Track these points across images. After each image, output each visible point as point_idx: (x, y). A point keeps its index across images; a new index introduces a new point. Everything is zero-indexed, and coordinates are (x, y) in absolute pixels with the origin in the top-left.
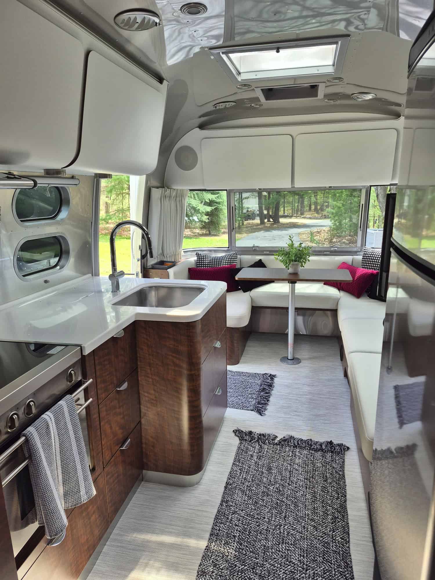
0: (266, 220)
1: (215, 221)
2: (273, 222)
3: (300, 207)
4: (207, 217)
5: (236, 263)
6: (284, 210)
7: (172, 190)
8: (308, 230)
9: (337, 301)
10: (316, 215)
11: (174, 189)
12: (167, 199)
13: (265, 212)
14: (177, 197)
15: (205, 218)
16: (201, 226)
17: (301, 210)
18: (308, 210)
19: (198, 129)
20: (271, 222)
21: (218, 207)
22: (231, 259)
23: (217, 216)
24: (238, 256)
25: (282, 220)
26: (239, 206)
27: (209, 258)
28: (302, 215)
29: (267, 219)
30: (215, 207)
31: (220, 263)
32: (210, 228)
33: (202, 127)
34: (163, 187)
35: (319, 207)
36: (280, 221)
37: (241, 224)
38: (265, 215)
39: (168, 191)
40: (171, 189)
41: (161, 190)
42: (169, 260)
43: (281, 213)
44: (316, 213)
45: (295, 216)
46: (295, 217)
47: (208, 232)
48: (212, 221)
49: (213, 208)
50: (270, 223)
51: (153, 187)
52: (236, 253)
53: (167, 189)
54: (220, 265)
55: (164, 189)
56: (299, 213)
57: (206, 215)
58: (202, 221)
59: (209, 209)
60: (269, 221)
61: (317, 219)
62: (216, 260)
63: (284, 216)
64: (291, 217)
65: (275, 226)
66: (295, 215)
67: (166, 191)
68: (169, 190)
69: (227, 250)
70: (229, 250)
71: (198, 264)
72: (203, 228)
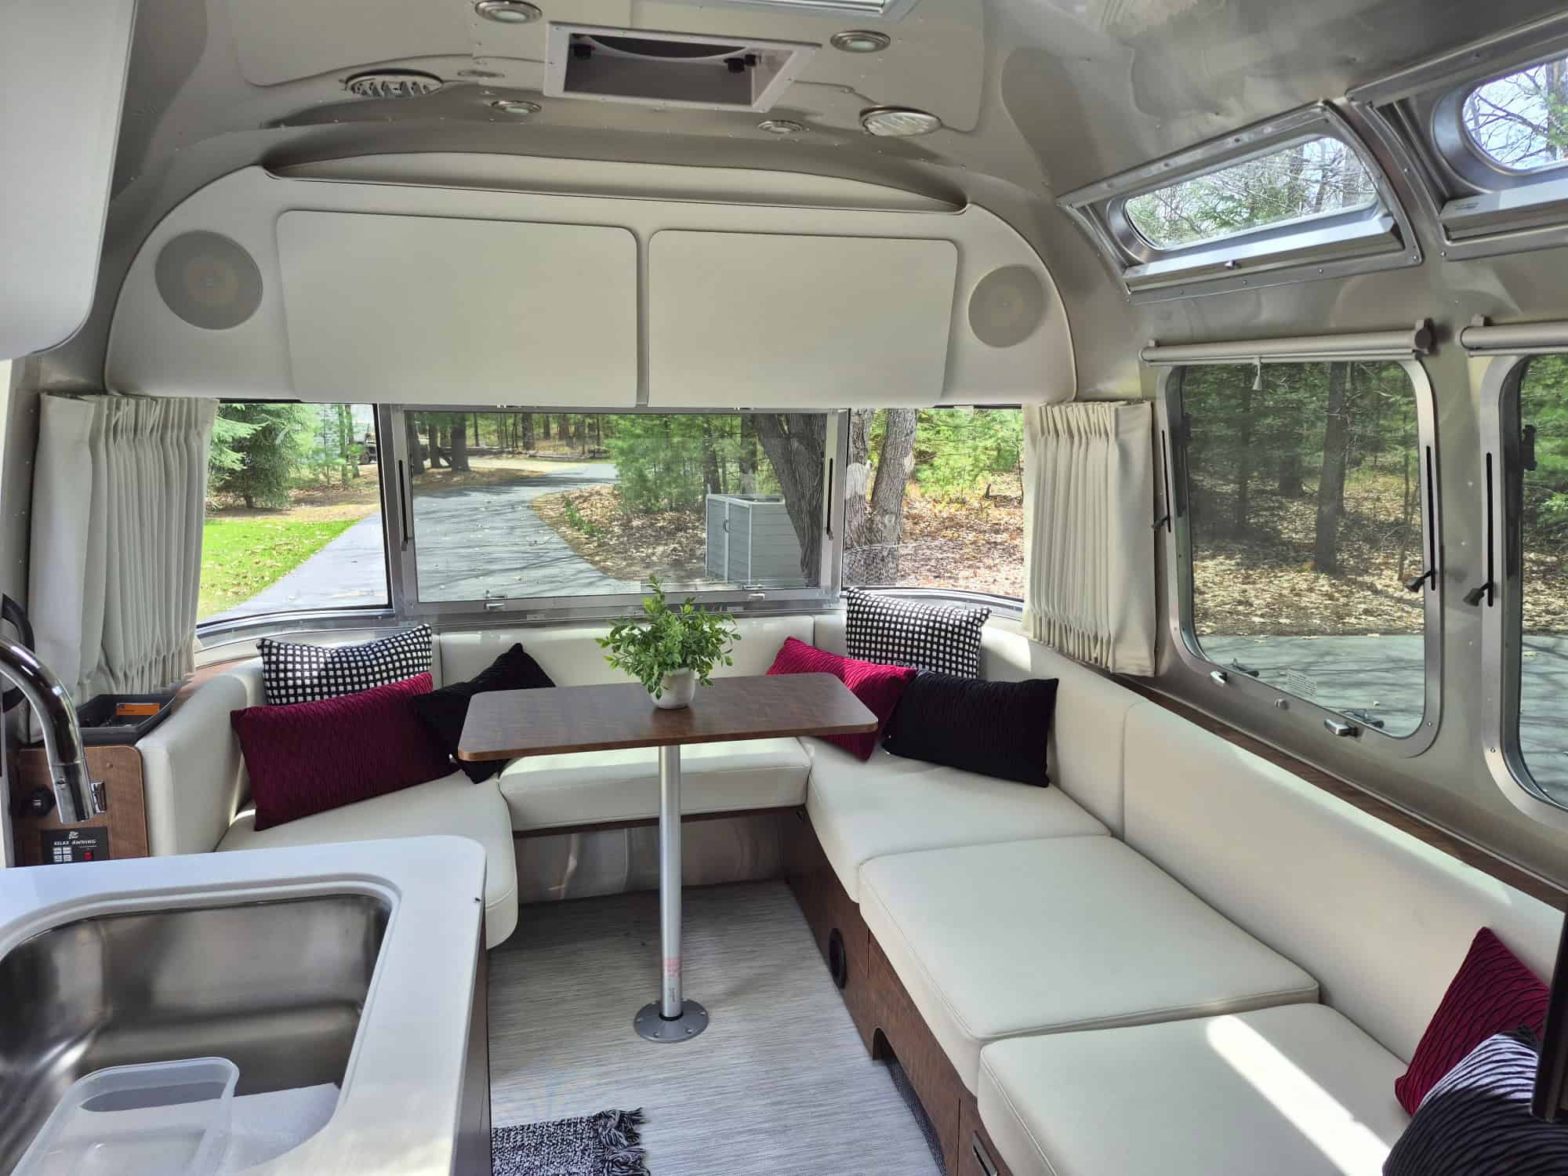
0: (427, 463)
1: (267, 467)
2: (450, 469)
3: (520, 429)
4: (239, 456)
5: (427, 664)
6: (476, 435)
7: (143, 402)
8: (558, 491)
9: (805, 780)
10: (567, 450)
11: (154, 399)
12: (122, 440)
13: (424, 440)
14: (165, 427)
15: (232, 460)
16: (217, 485)
17: (525, 435)
18: (542, 435)
19: (260, 171)
20: (441, 467)
21: (274, 424)
22: (408, 655)
23: (273, 450)
24: (434, 638)
25: (474, 463)
26: (342, 422)
27: (317, 656)
28: (528, 449)
29: (429, 460)
30: (264, 425)
31: (366, 674)
32: (249, 487)
33: (277, 163)
34: (98, 389)
35: (572, 429)
36: (470, 465)
37: (350, 475)
38: (424, 448)
39: (128, 407)
40: (138, 397)
41: (93, 405)
42: (137, 691)
43: (470, 442)
44: (567, 445)
45: (509, 453)
46: (511, 456)
47: (242, 501)
48: (252, 468)
49: (258, 427)
50: (441, 470)
51: (51, 393)
52: (425, 628)
53: (124, 401)
54: (367, 682)
55: (105, 400)
56: (521, 444)
57: (234, 449)
58: (220, 469)
59: (244, 430)
60: (436, 465)
61: (569, 460)
62: (349, 662)
63: (481, 453)
64: (498, 454)
65: (455, 479)
66: (510, 449)
67: (118, 408)
68: (132, 401)
69: (384, 616)
70: (392, 616)
71: (272, 688)
72: (226, 487)
